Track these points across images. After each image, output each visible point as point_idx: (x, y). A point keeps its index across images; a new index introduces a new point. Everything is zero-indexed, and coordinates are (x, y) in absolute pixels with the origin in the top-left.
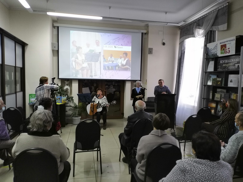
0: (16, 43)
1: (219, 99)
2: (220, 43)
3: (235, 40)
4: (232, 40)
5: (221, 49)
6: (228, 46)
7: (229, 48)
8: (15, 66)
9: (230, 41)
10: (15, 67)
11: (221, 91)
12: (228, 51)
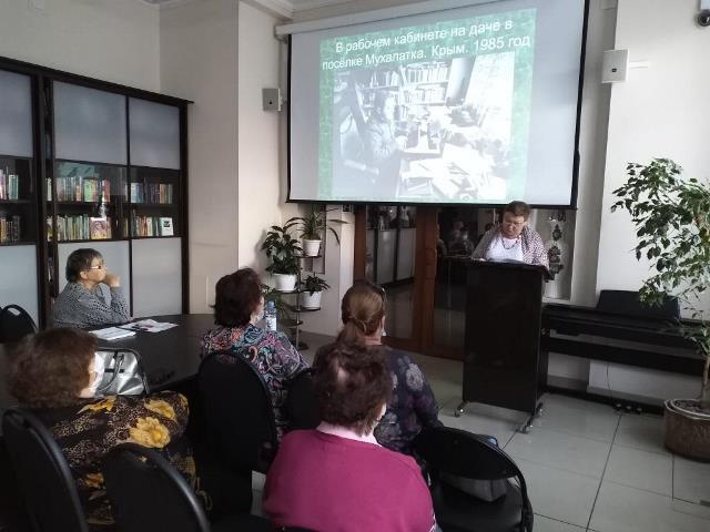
0: (130, 99)
8: (125, 163)
10: (129, 166)
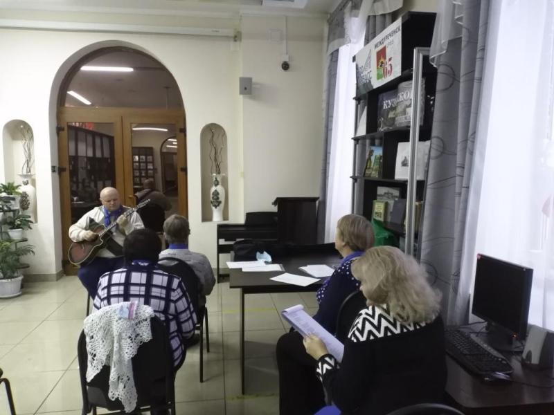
1: (382, 216)
2: (376, 46)
3: (401, 28)
4: (394, 32)
5: (378, 65)
6: (389, 54)
7: (390, 59)
9: (391, 35)
11: (388, 193)
12: (389, 68)
